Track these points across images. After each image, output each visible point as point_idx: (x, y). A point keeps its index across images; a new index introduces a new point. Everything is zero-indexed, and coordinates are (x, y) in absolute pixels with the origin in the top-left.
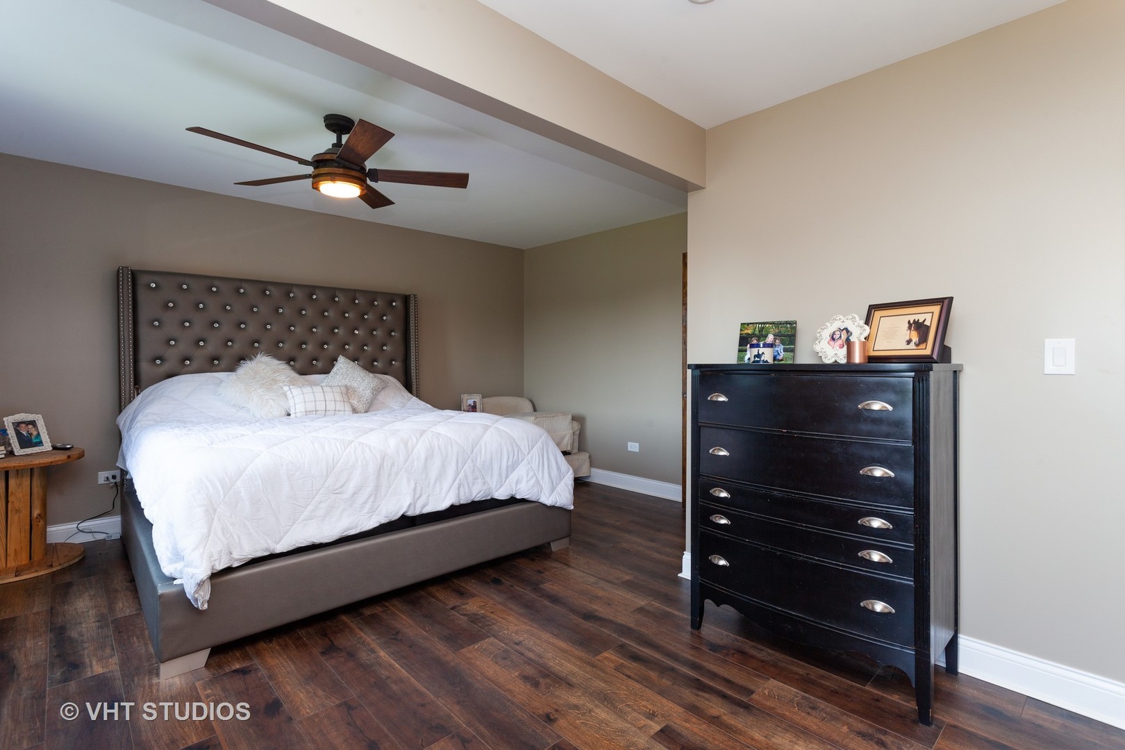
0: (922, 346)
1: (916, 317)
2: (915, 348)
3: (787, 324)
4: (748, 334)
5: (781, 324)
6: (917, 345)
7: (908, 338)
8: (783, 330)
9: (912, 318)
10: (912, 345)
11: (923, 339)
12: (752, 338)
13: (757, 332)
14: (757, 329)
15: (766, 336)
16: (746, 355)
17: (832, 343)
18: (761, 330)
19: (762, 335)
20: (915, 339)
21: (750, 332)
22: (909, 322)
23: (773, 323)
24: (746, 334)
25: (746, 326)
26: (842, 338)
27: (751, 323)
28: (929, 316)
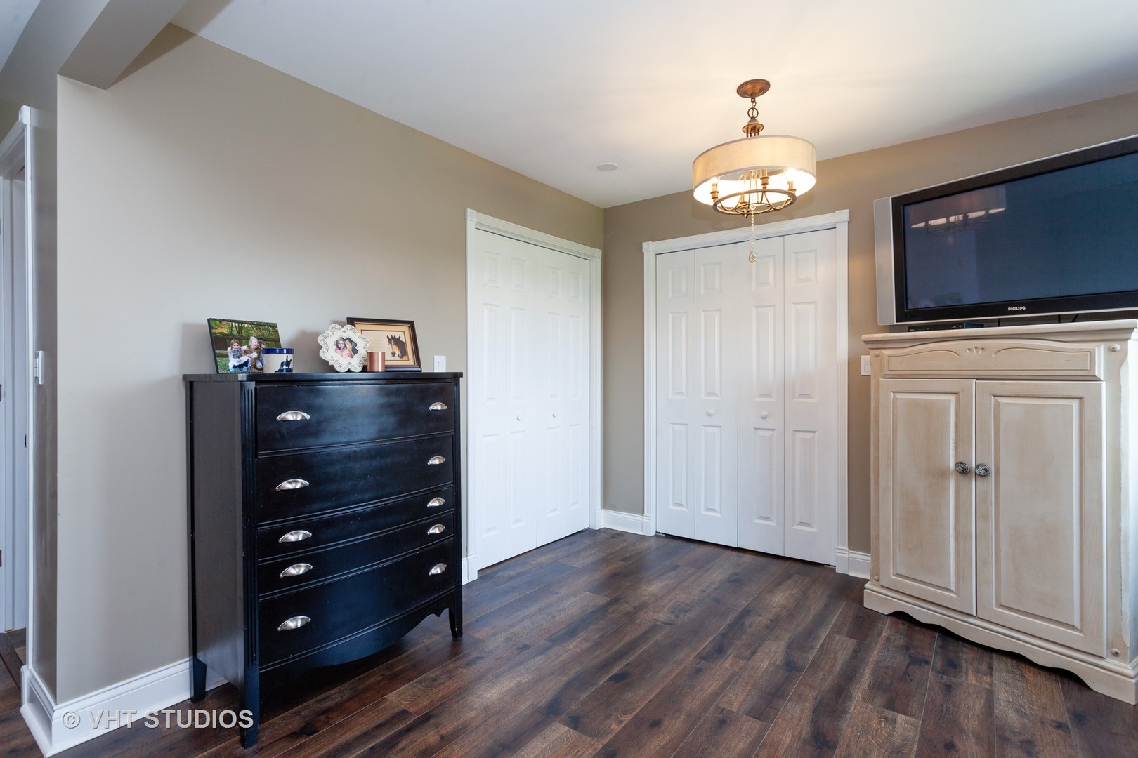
0: (405, 358)
1: (394, 334)
2: (400, 359)
3: (268, 326)
4: (223, 334)
5: (261, 325)
6: (401, 357)
7: (391, 351)
8: (265, 332)
9: (390, 334)
10: (397, 357)
11: (404, 353)
12: (231, 339)
13: (235, 333)
14: (234, 329)
15: (248, 339)
16: (229, 361)
17: (339, 351)
18: (240, 330)
19: (243, 339)
20: (398, 352)
21: (226, 331)
22: (388, 337)
23: (252, 323)
24: (220, 333)
25: (218, 322)
26: (348, 347)
27: (224, 320)
28: (402, 333)
